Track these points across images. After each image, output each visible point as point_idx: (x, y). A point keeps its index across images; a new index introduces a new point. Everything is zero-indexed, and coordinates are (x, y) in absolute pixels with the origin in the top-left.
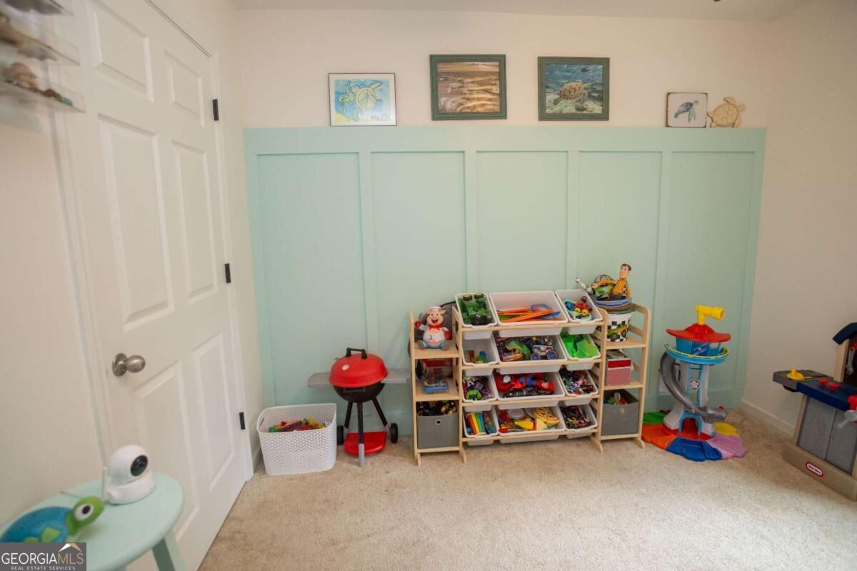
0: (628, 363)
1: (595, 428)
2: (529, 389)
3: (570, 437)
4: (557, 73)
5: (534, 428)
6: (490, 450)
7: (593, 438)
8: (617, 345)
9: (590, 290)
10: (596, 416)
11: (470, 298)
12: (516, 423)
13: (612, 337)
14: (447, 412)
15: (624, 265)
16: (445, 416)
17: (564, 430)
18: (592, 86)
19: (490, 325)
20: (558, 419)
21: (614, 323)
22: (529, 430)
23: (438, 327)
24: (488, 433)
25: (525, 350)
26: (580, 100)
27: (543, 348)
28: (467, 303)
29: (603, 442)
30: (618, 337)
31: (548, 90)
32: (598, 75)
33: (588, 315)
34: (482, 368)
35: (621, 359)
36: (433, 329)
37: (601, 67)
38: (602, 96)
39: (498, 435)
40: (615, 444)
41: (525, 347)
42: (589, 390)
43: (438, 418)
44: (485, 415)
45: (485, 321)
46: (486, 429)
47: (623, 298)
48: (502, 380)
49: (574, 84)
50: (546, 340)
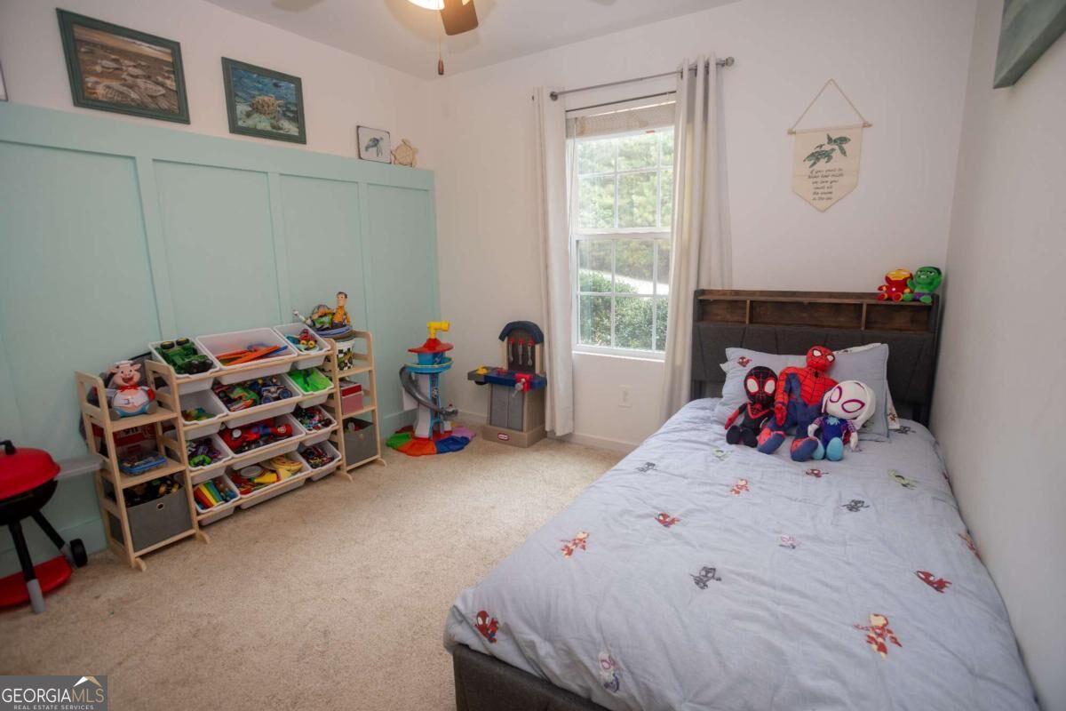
0: (358, 388)
1: (339, 461)
2: (263, 439)
3: (315, 478)
4: (247, 81)
5: (278, 479)
6: (231, 520)
7: (338, 472)
8: (346, 373)
9: (309, 322)
10: (337, 449)
11: (172, 345)
12: (256, 481)
13: (341, 366)
14: (168, 492)
15: (340, 293)
16: (166, 497)
17: (309, 471)
18: (286, 104)
19: (211, 371)
20: (301, 463)
21: (341, 352)
22: (274, 483)
23: (135, 386)
24: (227, 501)
25: (253, 395)
26: (274, 117)
27: (273, 389)
28: (170, 352)
29: (349, 472)
30: (346, 365)
31: (237, 99)
32: (292, 94)
33: (314, 347)
34: (205, 426)
35: (352, 386)
36: (126, 391)
37: (292, 85)
38: (298, 116)
39: (241, 499)
40: (360, 470)
41: (252, 393)
42: (327, 423)
43: (157, 503)
44: (216, 483)
45: (205, 366)
46: (222, 497)
47: (345, 326)
48: (231, 435)
49: (266, 98)
50: (274, 381)
